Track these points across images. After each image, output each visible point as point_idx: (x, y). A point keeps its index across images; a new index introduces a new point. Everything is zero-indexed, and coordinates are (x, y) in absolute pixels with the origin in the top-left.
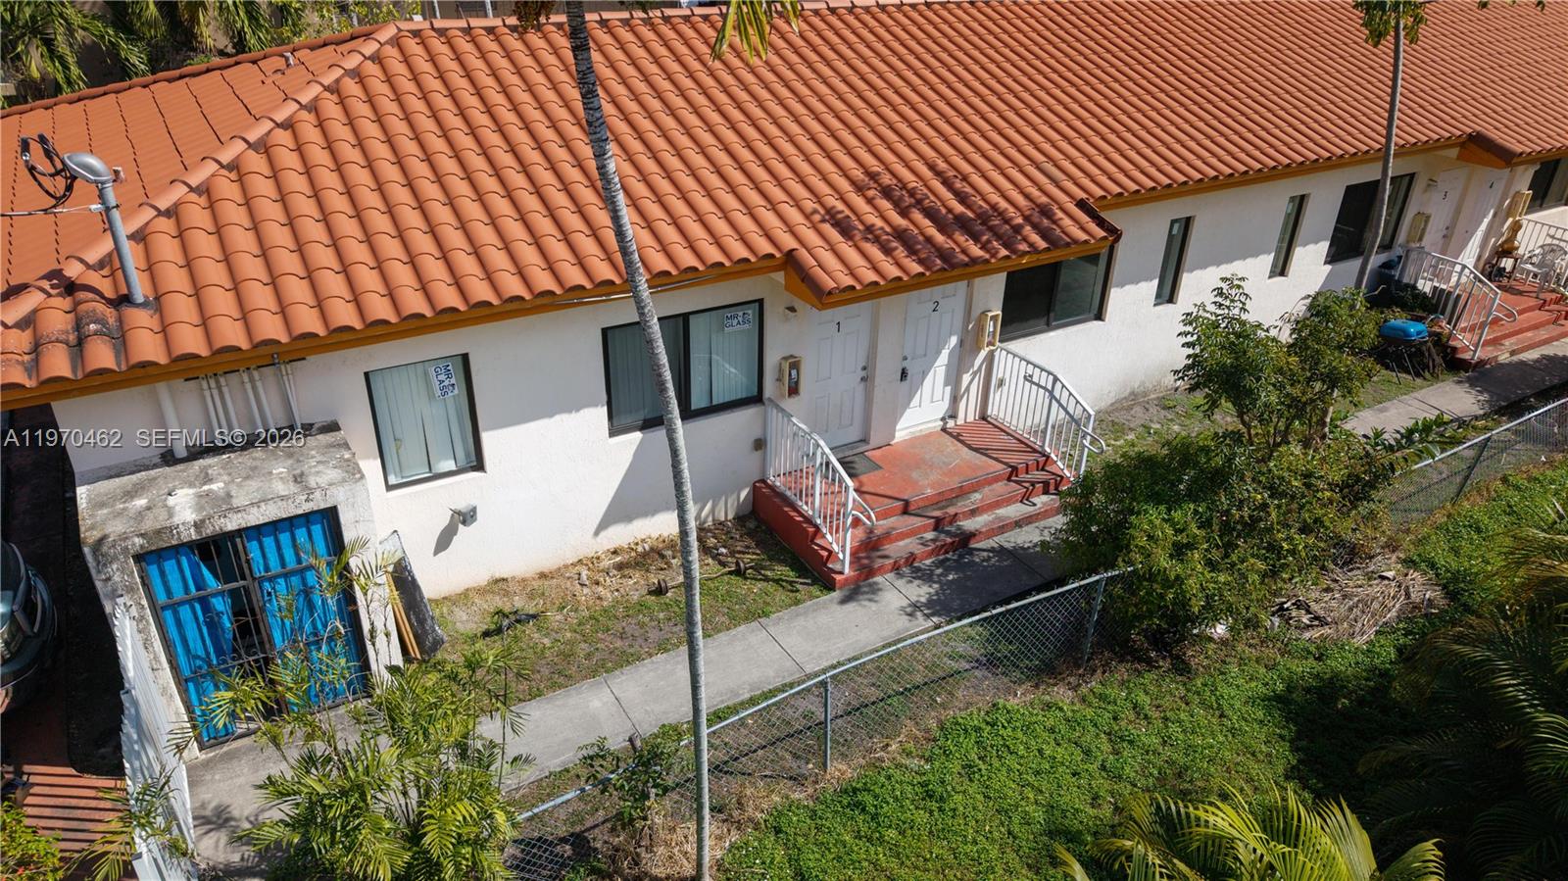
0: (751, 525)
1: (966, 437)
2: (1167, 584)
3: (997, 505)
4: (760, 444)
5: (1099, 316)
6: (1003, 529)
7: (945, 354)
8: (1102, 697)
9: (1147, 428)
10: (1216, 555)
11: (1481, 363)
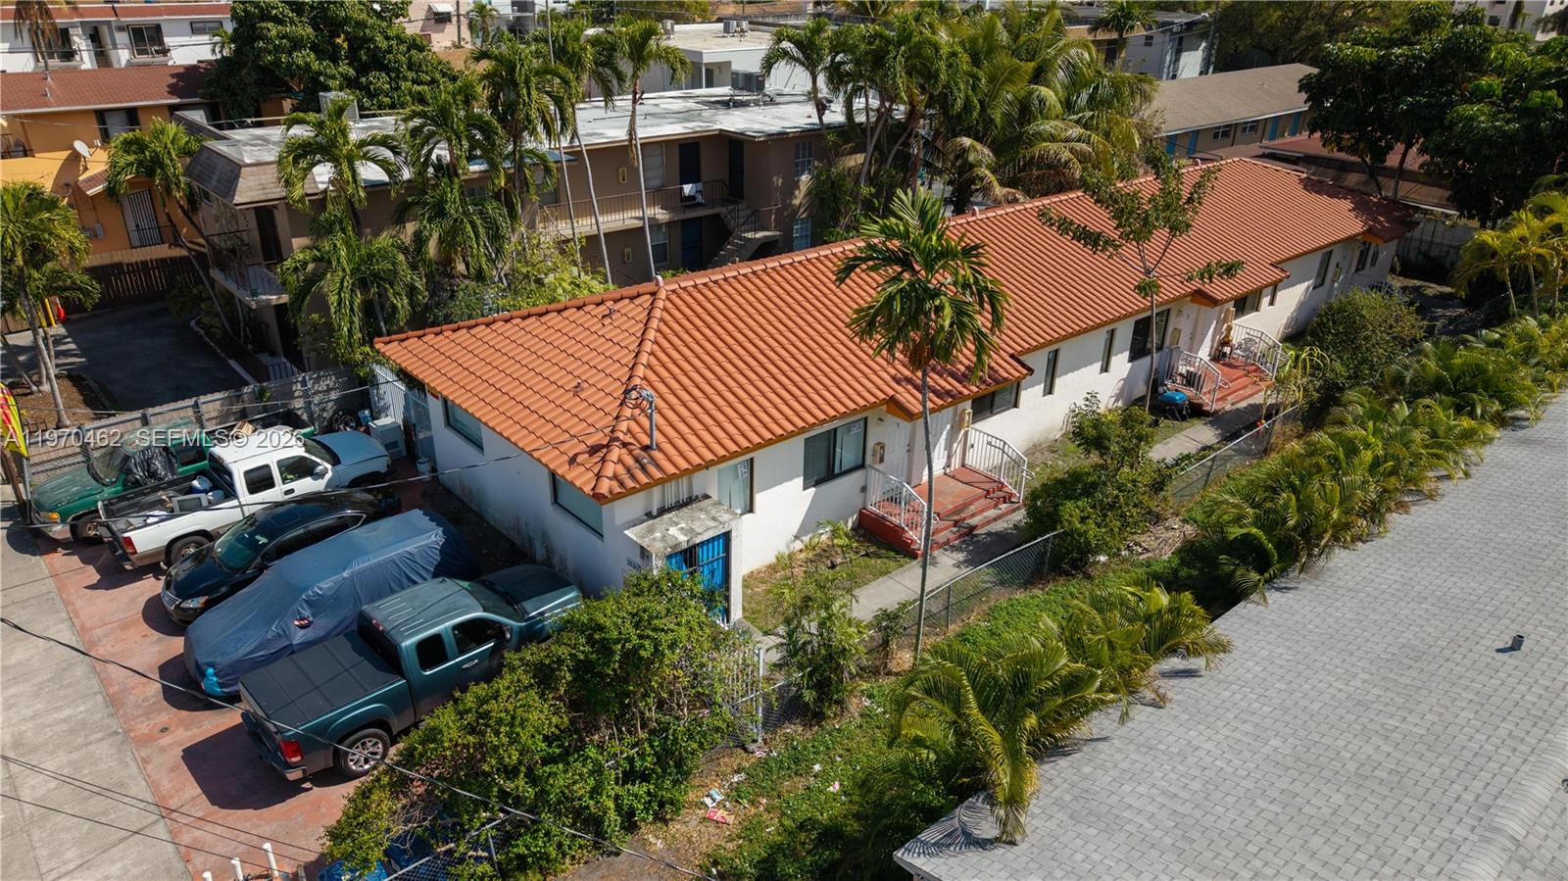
0: (862, 532)
1: (957, 477)
2: (1080, 535)
3: (983, 511)
4: (864, 489)
5: (1016, 405)
6: (988, 523)
7: (945, 433)
8: (1056, 591)
9: (1046, 464)
10: (1099, 520)
11: (1216, 412)
